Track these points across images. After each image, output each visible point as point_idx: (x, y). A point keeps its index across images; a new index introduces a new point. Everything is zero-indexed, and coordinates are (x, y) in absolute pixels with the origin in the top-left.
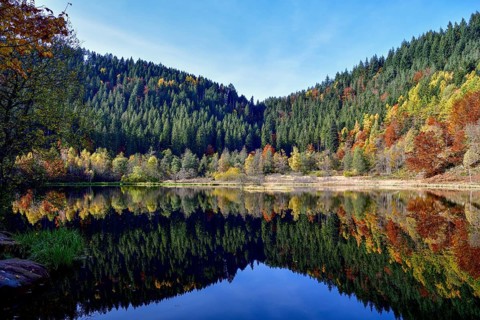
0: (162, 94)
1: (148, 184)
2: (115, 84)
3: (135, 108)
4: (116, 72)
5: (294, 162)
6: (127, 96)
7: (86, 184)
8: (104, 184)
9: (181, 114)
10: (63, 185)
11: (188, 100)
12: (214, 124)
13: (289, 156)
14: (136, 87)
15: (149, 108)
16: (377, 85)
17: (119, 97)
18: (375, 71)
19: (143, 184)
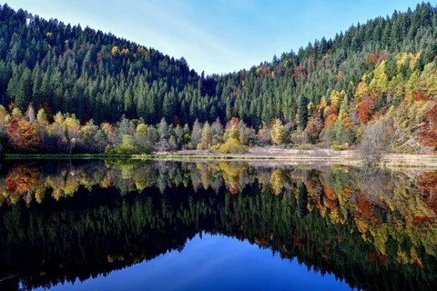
0: (118, 62)
3: (89, 75)
4: (63, 38)
5: (278, 134)
6: (79, 62)
8: (88, 156)
11: (145, 70)
12: (176, 95)
14: (89, 53)
15: (105, 77)
16: (328, 64)
17: (71, 62)
18: (324, 52)
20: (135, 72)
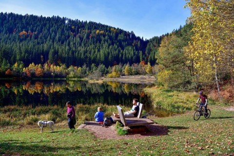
0: (98, 37)
1: (76, 79)
2: (78, 34)
3: (84, 45)
4: (79, 28)
7: (51, 79)
9: (105, 47)
10: (42, 79)
11: (109, 40)
14: (86, 35)
15: (91, 44)
19: (74, 79)
20: (104, 42)
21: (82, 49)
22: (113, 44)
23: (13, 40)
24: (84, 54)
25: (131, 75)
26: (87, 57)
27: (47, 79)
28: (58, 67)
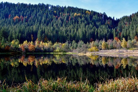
1: (61, 53)
2: (59, 17)
4: (60, 12)
5: (123, 44)
8: (48, 53)
9: (82, 27)
10: (34, 53)
11: (85, 21)
12: (95, 30)
13: (122, 42)
15: (70, 25)
17: (60, 21)
19: (60, 53)
20: (81, 22)
21: (63, 29)
22: (88, 24)
23: (9, 23)
24: (66, 33)
25: (108, 49)
26: (68, 35)
27: (38, 53)
28: (46, 44)
